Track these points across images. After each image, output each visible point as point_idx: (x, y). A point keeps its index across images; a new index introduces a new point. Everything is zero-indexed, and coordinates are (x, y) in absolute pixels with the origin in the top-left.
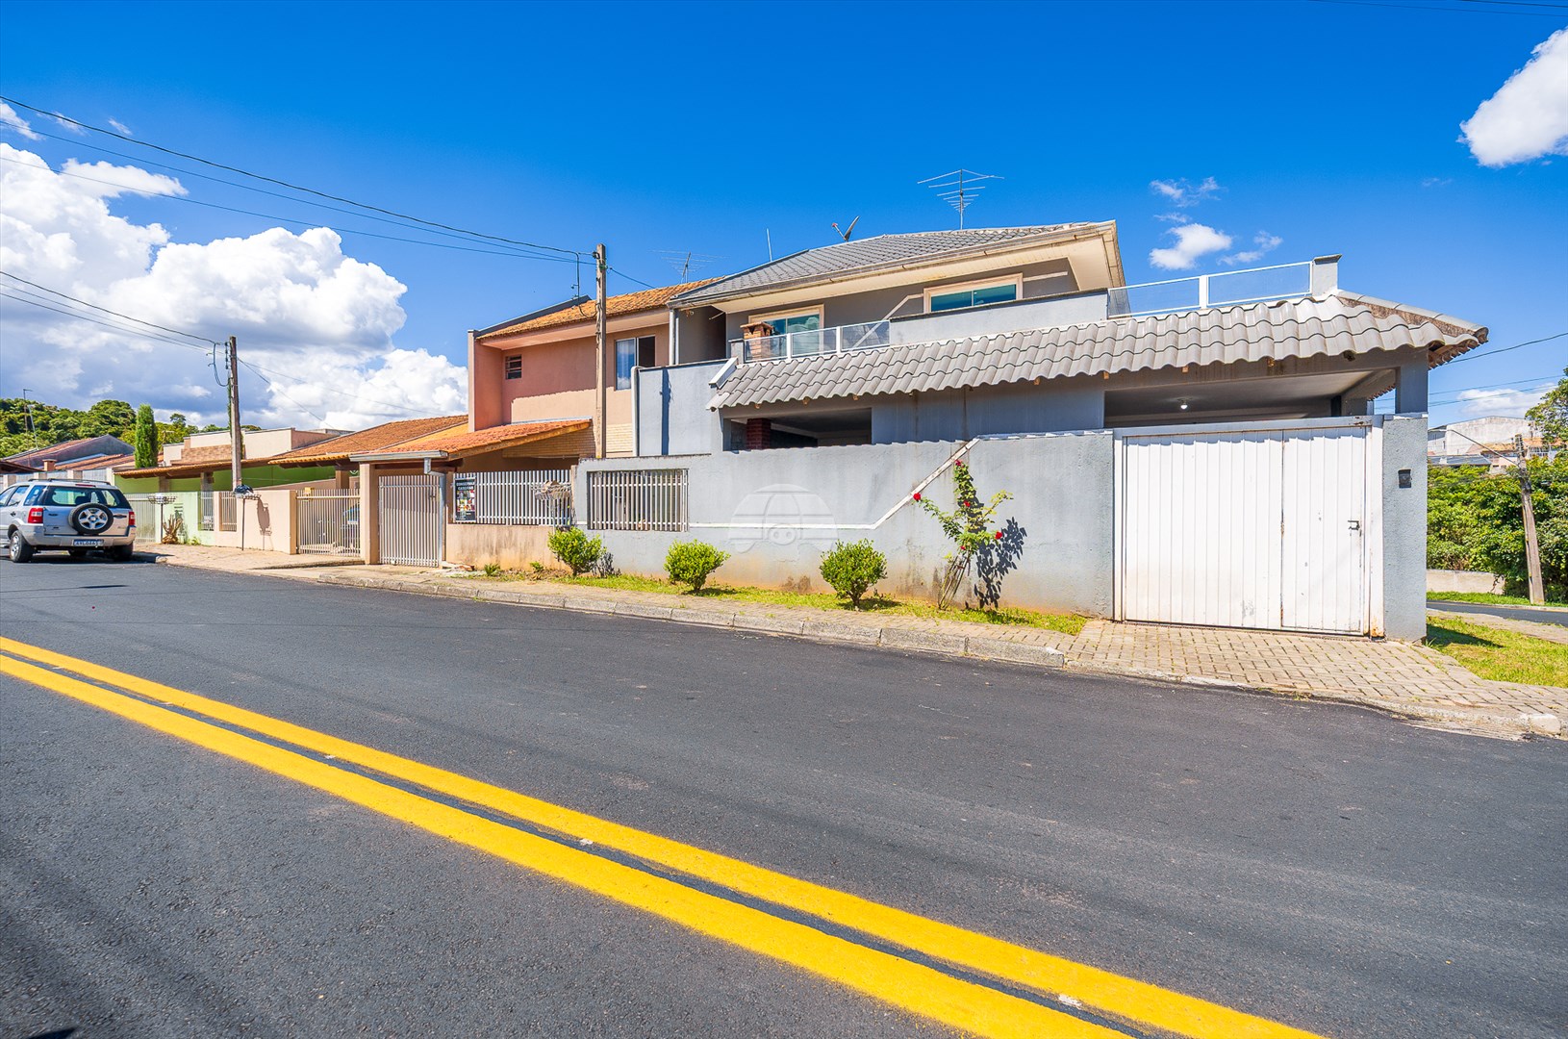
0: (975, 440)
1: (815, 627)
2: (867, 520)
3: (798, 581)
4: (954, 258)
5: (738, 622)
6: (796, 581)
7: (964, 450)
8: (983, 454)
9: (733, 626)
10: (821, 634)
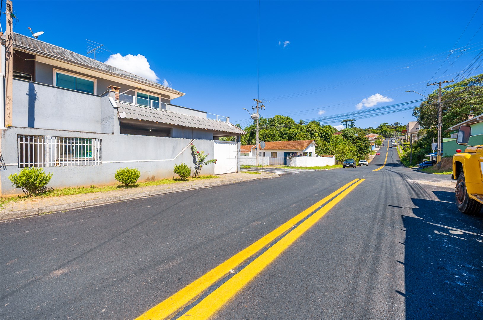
0: (194, 139)
1: (210, 184)
2: (172, 158)
3: (151, 178)
4: (153, 86)
5: (193, 187)
6: (150, 178)
7: (192, 142)
8: (196, 143)
9: (192, 189)
10: (212, 185)
